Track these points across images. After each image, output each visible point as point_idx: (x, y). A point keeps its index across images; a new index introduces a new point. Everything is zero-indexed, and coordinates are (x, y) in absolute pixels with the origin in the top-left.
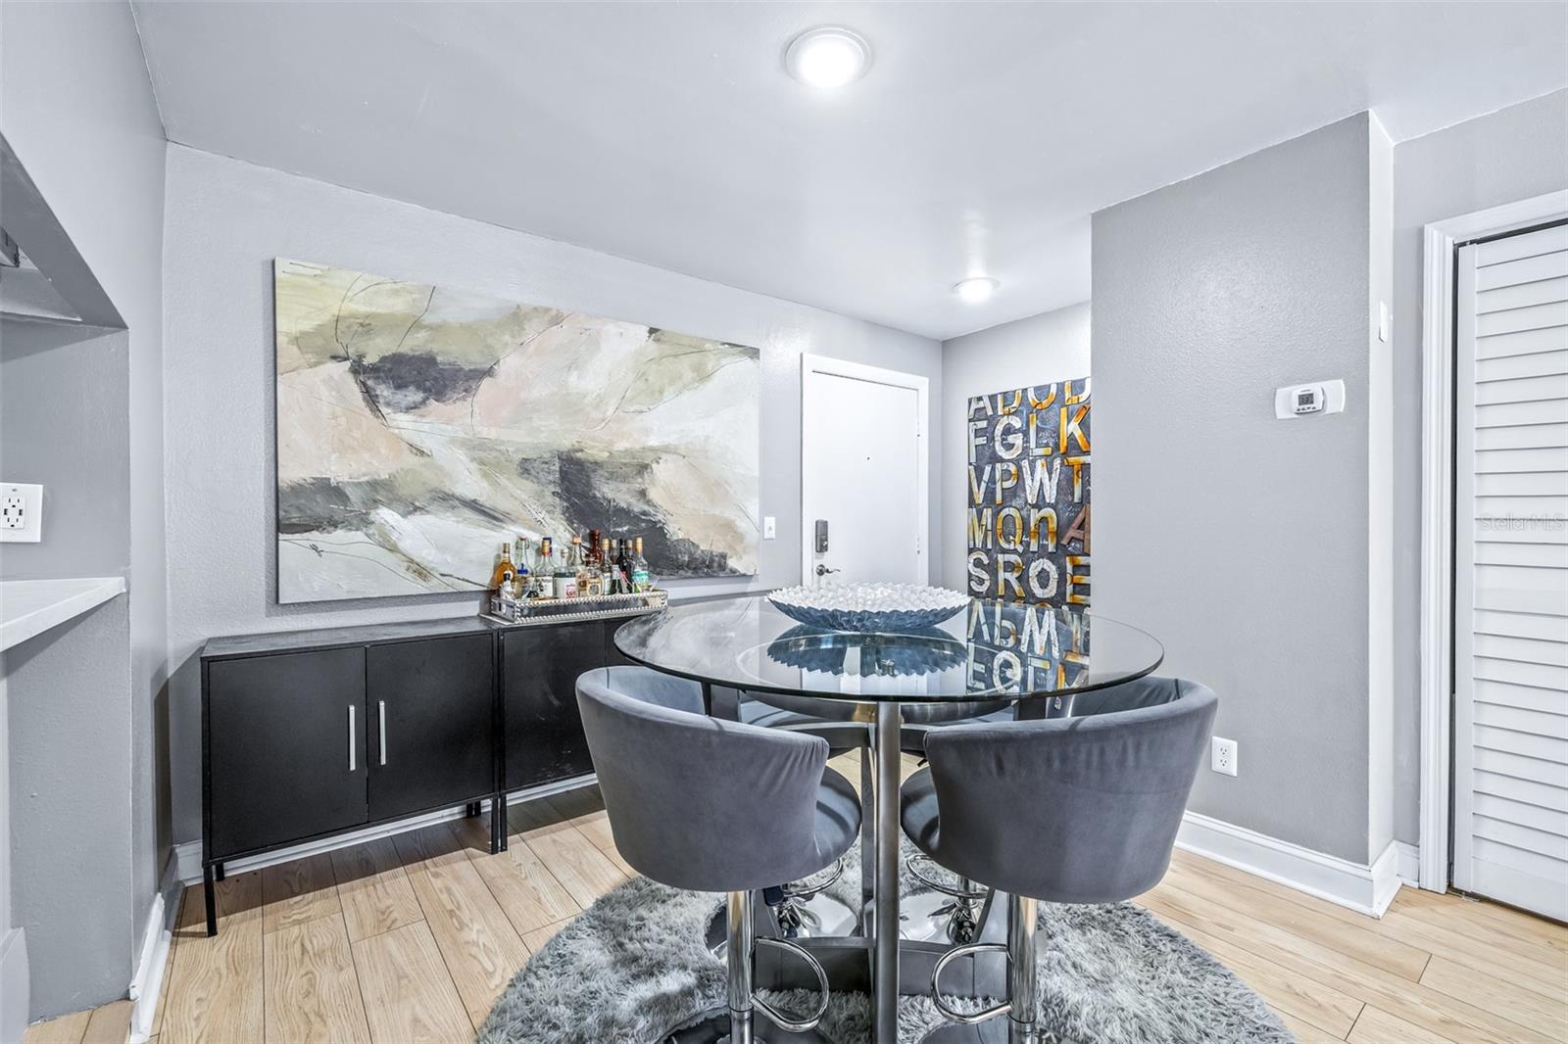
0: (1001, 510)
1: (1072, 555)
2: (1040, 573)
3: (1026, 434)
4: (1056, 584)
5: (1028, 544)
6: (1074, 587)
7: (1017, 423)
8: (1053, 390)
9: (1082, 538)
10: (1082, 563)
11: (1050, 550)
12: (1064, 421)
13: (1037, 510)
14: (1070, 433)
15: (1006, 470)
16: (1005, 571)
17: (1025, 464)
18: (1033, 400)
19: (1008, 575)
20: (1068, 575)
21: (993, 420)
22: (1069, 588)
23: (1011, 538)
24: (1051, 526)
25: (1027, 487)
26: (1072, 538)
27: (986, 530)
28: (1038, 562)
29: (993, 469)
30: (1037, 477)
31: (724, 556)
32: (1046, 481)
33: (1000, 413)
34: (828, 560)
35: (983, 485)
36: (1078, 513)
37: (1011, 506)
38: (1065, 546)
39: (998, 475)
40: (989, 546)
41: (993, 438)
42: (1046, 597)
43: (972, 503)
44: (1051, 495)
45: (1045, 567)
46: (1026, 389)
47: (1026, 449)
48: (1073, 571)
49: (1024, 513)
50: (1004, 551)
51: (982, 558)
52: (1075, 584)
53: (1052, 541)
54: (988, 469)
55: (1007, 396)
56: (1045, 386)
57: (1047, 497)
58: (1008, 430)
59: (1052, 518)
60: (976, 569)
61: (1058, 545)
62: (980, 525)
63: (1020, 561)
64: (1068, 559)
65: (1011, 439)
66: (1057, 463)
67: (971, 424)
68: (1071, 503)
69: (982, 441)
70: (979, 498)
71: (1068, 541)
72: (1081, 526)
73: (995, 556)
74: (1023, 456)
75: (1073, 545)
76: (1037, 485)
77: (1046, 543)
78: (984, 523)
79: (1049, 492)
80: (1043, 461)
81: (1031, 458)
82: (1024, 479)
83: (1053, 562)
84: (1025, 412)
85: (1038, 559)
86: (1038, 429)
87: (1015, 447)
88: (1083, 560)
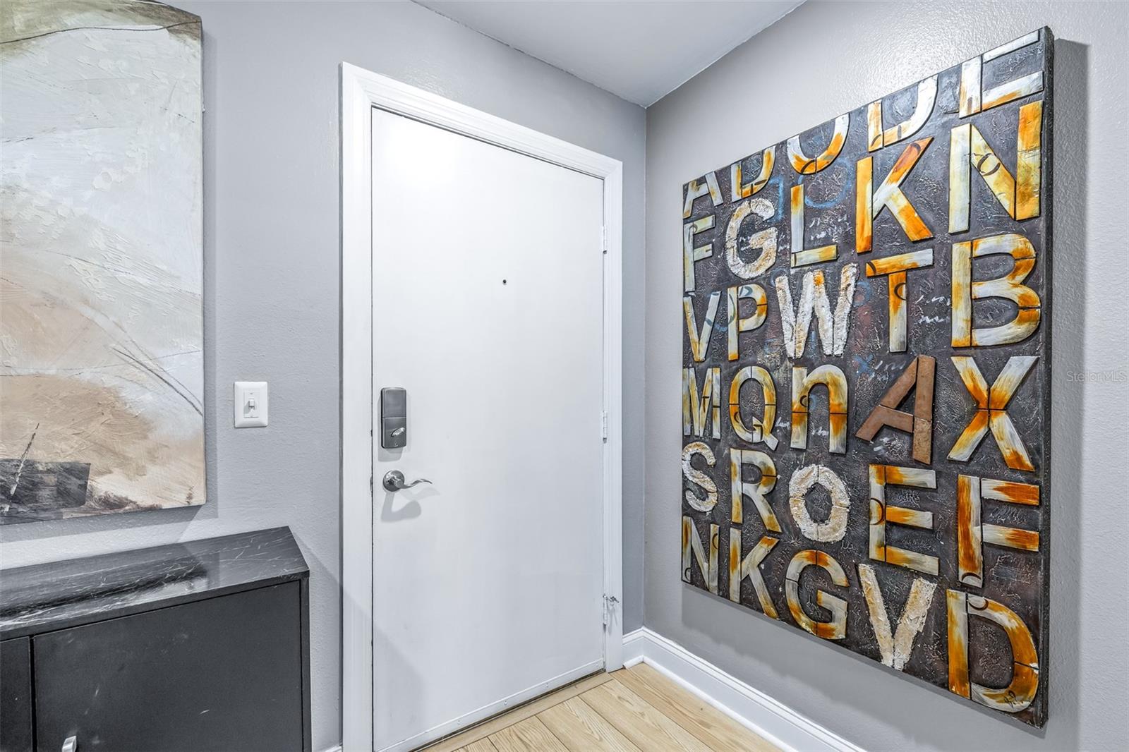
0: (737, 371)
1: (881, 462)
2: (811, 491)
3: (783, 226)
4: (844, 517)
5: (788, 435)
6: (887, 531)
7: (765, 209)
8: (842, 127)
9: (908, 428)
10: (908, 481)
11: (832, 448)
12: (865, 187)
13: (805, 370)
14: (877, 206)
15: (746, 298)
16: (742, 480)
17: (782, 283)
18: (798, 158)
19: (749, 489)
20: (874, 505)
21: (722, 213)
22: (876, 532)
23: (755, 421)
24: (834, 401)
25: (785, 326)
26: (885, 426)
27: (712, 406)
28: (806, 470)
29: (723, 301)
30: (806, 307)
31: (81, 472)
32: (824, 313)
33: (735, 196)
34: (405, 462)
35: (707, 328)
36: (899, 374)
37: (755, 364)
38: (867, 442)
39: (731, 309)
40: (716, 434)
41: (724, 245)
42: (823, 539)
43: (688, 360)
44: (834, 338)
45: (822, 481)
46: (784, 143)
47: (783, 255)
48: (886, 497)
49: (779, 375)
50: (743, 445)
51: (704, 453)
52: (891, 525)
53: (837, 431)
54: (714, 299)
55: (748, 166)
56: (822, 126)
57: (826, 343)
58: (751, 226)
59: (836, 384)
60: (694, 472)
61: (850, 437)
62: (702, 398)
63: (771, 464)
64: (872, 469)
65: (754, 241)
66: (848, 274)
67: (688, 225)
68: (882, 354)
69: (705, 252)
70: (700, 351)
71: (873, 432)
72: (906, 403)
73: (726, 452)
74: (778, 270)
75: (885, 440)
76: (805, 321)
77: (825, 433)
78: (708, 394)
79: (830, 334)
80: (819, 274)
81: (793, 271)
82: (779, 313)
83: (840, 474)
84: (781, 185)
85: (807, 465)
86: (808, 214)
87: (763, 255)
88: (909, 475)
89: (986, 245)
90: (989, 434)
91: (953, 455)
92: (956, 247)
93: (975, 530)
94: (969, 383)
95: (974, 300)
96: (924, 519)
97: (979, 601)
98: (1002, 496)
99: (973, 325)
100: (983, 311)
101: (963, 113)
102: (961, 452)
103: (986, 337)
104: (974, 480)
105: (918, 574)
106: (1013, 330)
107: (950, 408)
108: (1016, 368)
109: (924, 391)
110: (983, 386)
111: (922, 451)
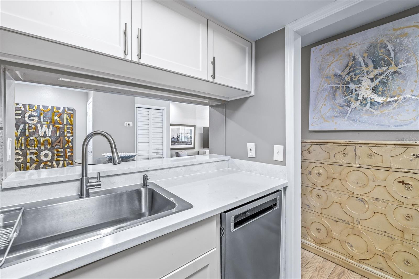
0: (28, 138)
1: (56, 149)
2: (45, 154)
3: (39, 118)
4: (51, 157)
5: (40, 147)
6: (57, 157)
7: (35, 114)
8: (50, 108)
9: (59, 144)
10: (60, 151)
11: (48, 148)
12: (54, 116)
13: (43, 138)
14: (56, 119)
15: (31, 127)
16: (30, 155)
17: (39, 126)
18: (42, 109)
19: (32, 156)
20: (55, 154)
21: (24, 112)
22: (56, 157)
23: (33, 145)
24: (49, 142)
25: (40, 132)
27: (21, 144)
29: (25, 126)
30: (44, 129)
32: (47, 130)
33: (28, 109)
35: (19, 131)
36: (58, 139)
37: (33, 137)
38: (54, 147)
39: (27, 128)
40: (23, 148)
41: (25, 117)
42: (47, 160)
45: (47, 153)
46: (39, 105)
47: (39, 122)
48: (57, 153)
49: (38, 139)
50: (30, 150)
51: (19, 152)
53: (49, 146)
54: (22, 126)
55: (30, 106)
56: (47, 106)
57: (47, 134)
58: (31, 115)
59: (49, 140)
60: (16, 156)
61: (52, 146)
62: (18, 142)
63: (37, 152)
64: (55, 150)
65: (32, 118)
66: (51, 126)
68: (56, 136)
69: (20, 117)
70: (18, 134)
71: (55, 145)
72: (59, 142)
73: (25, 151)
74: (38, 123)
75: (57, 146)
76: (43, 131)
77: (47, 146)
78: (20, 142)
79: (48, 133)
80: (46, 125)
81: (41, 124)
82: (38, 130)
83: (50, 151)
84: (38, 111)
85: (44, 151)
86: (44, 117)
87: (34, 120)
88: (60, 150)
89: (68, 126)
90: (69, 145)
91: (65, 147)
92: (65, 126)
93: (67, 154)
94: (66, 139)
95: (67, 131)
96: (62, 154)
97: (68, 161)
98: (70, 150)
99: (67, 134)
100: (68, 133)
101: (66, 112)
102: (66, 147)
103: (68, 135)
104: (67, 149)
105: (61, 160)
106: (71, 135)
107: (65, 142)
108: (71, 138)
109: (62, 140)
110: (68, 140)
111: (61, 147)
